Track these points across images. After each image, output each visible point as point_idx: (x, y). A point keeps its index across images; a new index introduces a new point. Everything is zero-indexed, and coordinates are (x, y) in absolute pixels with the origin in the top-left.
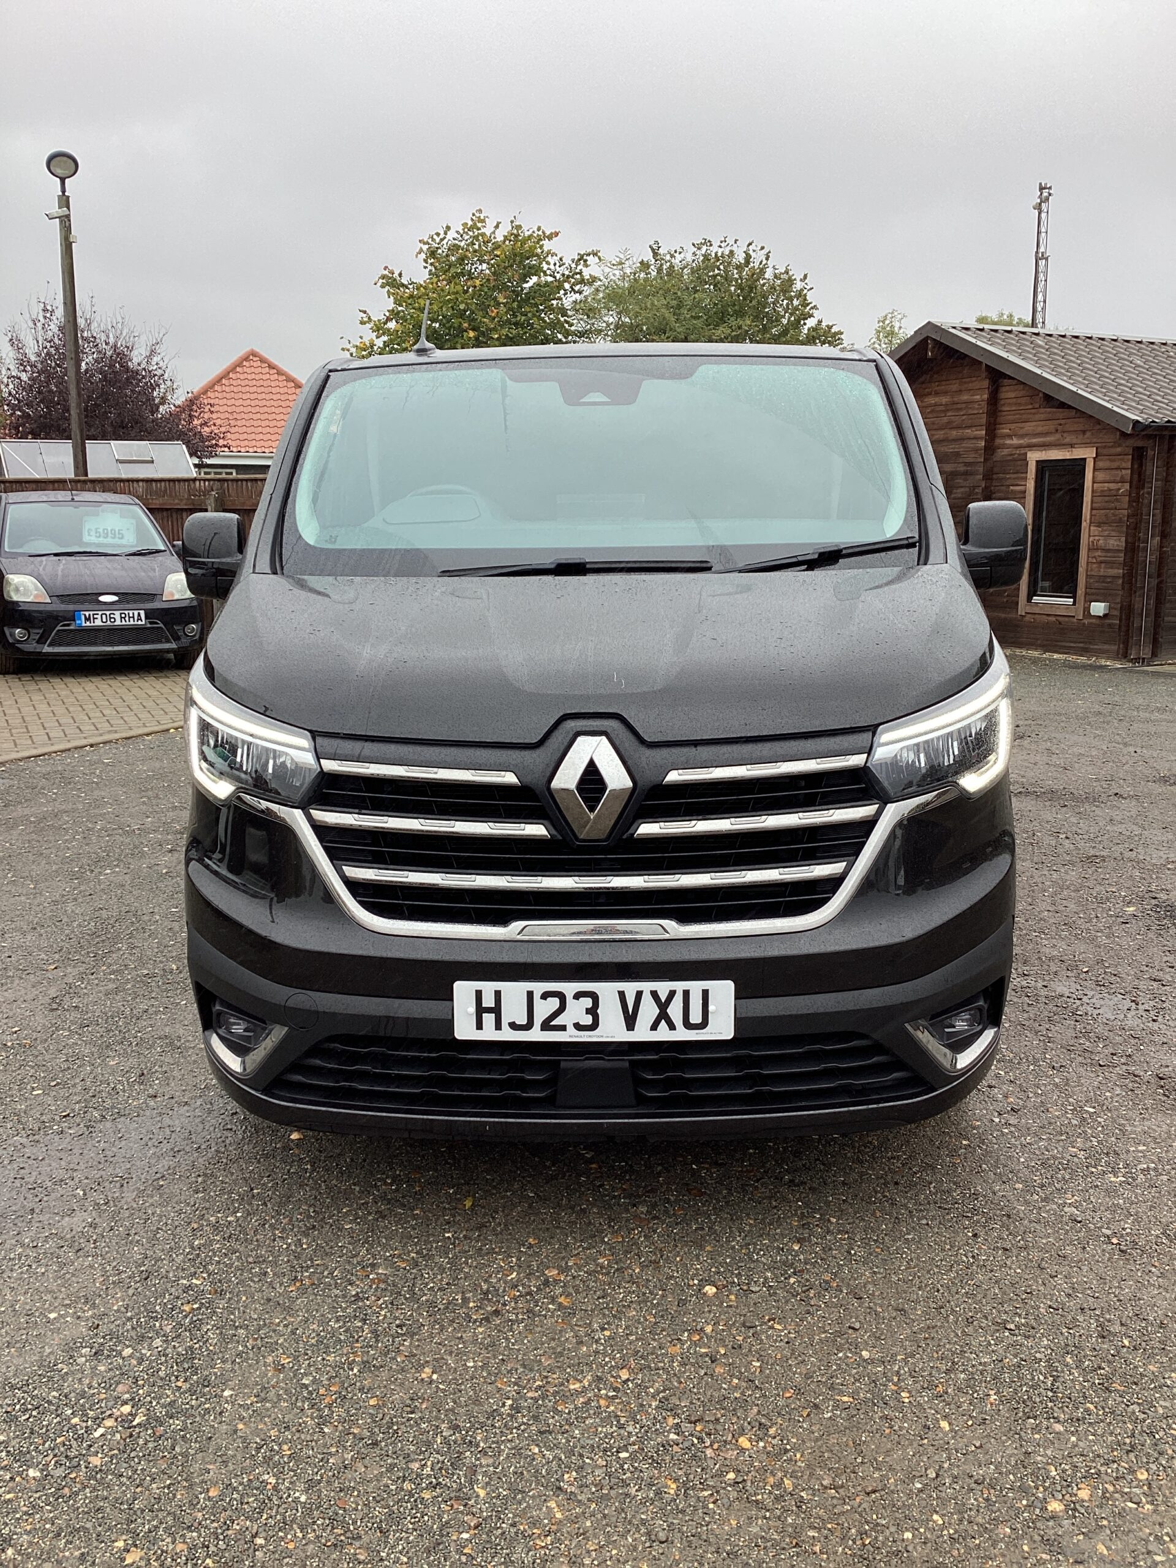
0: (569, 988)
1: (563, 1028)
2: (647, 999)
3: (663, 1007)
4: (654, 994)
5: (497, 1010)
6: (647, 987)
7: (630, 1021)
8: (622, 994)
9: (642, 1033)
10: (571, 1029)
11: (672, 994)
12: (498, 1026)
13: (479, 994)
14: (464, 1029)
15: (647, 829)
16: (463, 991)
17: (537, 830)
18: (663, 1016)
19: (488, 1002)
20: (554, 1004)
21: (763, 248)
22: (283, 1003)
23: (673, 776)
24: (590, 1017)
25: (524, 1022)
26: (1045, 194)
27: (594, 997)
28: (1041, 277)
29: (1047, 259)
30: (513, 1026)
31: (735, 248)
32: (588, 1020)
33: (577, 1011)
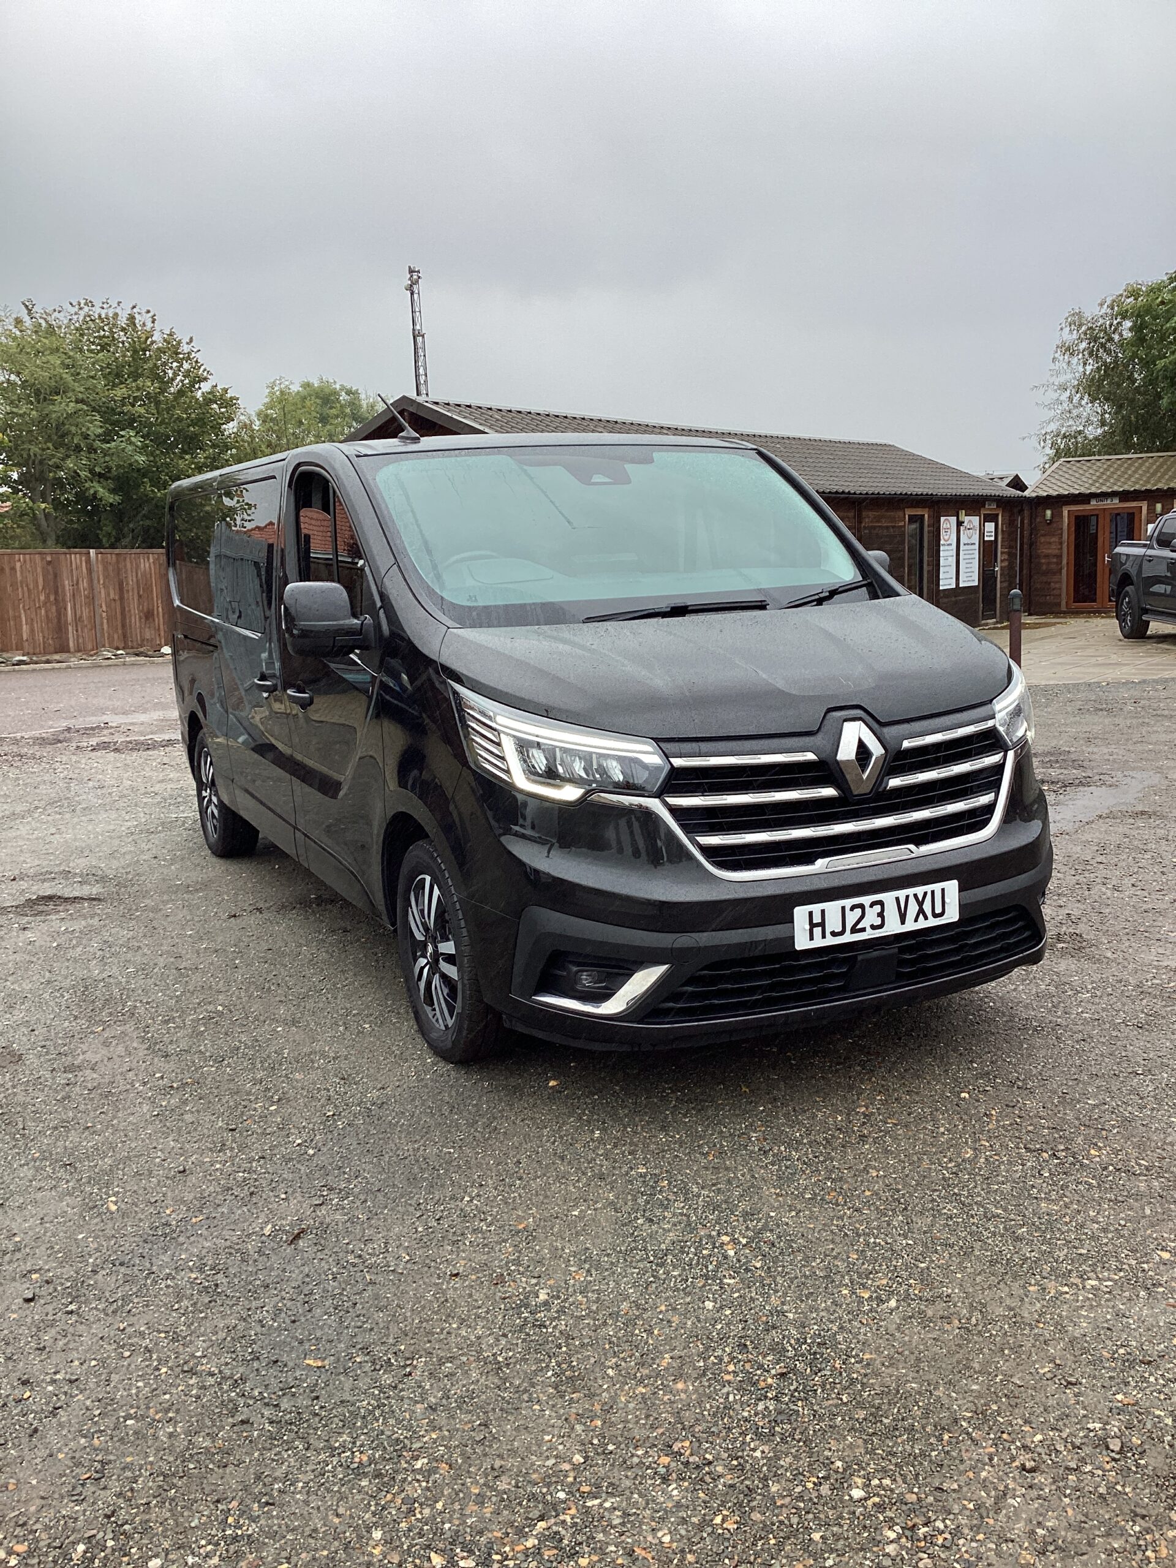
0: (866, 900)
1: (863, 930)
2: (912, 900)
3: (920, 904)
4: (915, 896)
5: (822, 924)
6: (910, 891)
7: (903, 920)
8: (897, 899)
9: (910, 926)
10: (868, 929)
11: (925, 894)
12: (824, 937)
13: (811, 914)
14: (802, 943)
15: (894, 782)
16: (800, 913)
17: (829, 792)
18: (921, 911)
19: (817, 919)
20: (858, 911)
21: (148, 312)
22: (670, 946)
23: (906, 744)
24: (880, 919)
25: (840, 929)
26: (415, 277)
27: (881, 903)
28: (421, 353)
29: (423, 336)
30: (834, 934)
31: (118, 310)
32: (878, 921)
33: (872, 917)
